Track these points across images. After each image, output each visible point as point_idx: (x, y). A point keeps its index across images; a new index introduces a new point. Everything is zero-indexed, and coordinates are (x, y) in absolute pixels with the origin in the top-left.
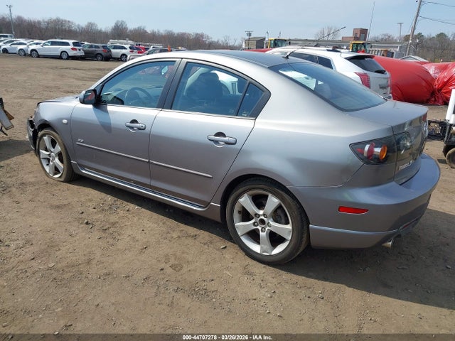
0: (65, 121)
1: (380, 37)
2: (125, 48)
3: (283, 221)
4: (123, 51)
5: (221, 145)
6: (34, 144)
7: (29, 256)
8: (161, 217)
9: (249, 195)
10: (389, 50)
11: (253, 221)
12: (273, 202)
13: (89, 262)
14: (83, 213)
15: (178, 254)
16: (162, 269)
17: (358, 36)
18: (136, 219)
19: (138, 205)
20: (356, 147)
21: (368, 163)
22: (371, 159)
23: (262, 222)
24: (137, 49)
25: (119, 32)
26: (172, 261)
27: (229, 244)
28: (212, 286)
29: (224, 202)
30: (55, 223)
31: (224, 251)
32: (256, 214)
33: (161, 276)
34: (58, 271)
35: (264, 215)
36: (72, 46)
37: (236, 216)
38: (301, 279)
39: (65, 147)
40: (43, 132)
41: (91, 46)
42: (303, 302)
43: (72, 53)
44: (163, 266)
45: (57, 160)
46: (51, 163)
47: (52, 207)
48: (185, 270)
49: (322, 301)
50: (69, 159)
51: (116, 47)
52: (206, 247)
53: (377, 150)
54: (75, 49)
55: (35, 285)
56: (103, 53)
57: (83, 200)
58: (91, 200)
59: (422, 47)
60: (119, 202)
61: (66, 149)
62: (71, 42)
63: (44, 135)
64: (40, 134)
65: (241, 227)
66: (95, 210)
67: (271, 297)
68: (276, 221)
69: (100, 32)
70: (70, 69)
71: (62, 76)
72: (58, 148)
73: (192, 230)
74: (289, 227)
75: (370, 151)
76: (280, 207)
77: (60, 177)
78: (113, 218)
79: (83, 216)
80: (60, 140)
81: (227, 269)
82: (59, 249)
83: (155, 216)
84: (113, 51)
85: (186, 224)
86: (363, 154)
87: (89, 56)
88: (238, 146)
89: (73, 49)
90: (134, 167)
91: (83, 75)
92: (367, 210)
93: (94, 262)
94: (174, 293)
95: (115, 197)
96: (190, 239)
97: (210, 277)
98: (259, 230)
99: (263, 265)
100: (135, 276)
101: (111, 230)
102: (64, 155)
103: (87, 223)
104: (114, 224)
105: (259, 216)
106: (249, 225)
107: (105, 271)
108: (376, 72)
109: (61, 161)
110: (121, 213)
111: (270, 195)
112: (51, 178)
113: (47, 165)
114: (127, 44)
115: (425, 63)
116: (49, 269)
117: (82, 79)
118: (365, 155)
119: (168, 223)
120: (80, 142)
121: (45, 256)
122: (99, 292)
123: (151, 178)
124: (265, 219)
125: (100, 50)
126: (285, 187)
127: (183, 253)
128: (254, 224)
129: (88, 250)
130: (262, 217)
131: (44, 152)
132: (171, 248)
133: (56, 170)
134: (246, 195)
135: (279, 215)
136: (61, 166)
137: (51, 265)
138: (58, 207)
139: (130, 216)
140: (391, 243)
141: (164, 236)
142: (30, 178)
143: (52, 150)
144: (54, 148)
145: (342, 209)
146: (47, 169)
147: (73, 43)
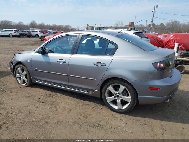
0: (29, 61)
1: (139, 25)
2: (37, 32)
3: (127, 95)
4: (36, 33)
5: (99, 66)
6: (13, 71)
7: (22, 117)
8: (72, 98)
9: (112, 86)
10: (144, 30)
11: (114, 96)
12: (122, 88)
13: (48, 118)
14: (39, 98)
15: (84, 112)
16: (80, 118)
17: (131, 25)
18: (62, 99)
19: (62, 94)
20: (154, 64)
21: (159, 70)
22: (160, 69)
23: (118, 96)
24: (43, 32)
25: (33, 25)
26: (83, 115)
27: (103, 107)
28: (102, 123)
29: (101, 89)
30: (29, 103)
31: (102, 110)
32: (115, 93)
33: (80, 121)
34: (37, 122)
35: (118, 93)
36: (14, 31)
37: (107, 95)
38: (135, 118)
39: (28, 72)
40: (18, 66)
41: (22, 31)
42: (138, 126)
43: (14, 34)
44: (79, 117)
45: (24, 78)
46: (21, 79)
47: (26, 97)
48: (89, 118)
49: (145, 125)
50: (30, 77)
51: (33, 32)
52: (94, 108)
53: (162, 65)
54: (16, 33)
55: (29, 128)
56: (28, 34)
57: (38, 93)
58: (41, 93)
59: (155, 29)
60: (53, 93)
61: (29, 73)
62: (13, 30)
63: (18, 67)
64: (16, 67)
65: (109, 99)
66: (44, 97)
67: (126, 125)
68: (123, 95)
69: (25, 26)
70: (14, 41)
71: (12, 44)
72: (25, 72)
73: (87, 102)
74: (129, 97)
75: (160, 65)
76: (125, 90)
77: (26, 85)
78: (53, 100)
79: (40, 99)
80: (26, 69)
81: (105, 116)
82: (34, 114)
83: (70, 98)
84: (32, 33)
85: (83, 100)
86: (157, 67)
87: (21, 35)
88: (107, 67)
89: (14, 33)
90: (61, 78)
91: (21, 43)
92: (160, 88)
93: (51, 117)
94: (87, 127)
95: (51, 91)
96: (87, 106)
97: (100, 120)
98: (116, 100)
99: (119, 114)
100: (69, 122)
101: (54, 104)
102: (28, 75)
103: (43, 102)
104: (54, 102)
105: (116, 94)
106: (112, 98)
107: (56, 121)
108: (145, 38)
109: (26, 77)
110: (56, 98)
111: (121, 85)
112: (22, 85)
113: (19, 80)
114: (38, 30)
115: (158, 35)
116: (33, 121)
117: (21, 45)
118: (158, 67)
119: (76, 100)
120: (36, 69)
121: (29, 116)
122: (56, 129)
123: (69, 82)
124: (119, 95)
125: (27, 33)
126: (127, 81)
127: (86, 111)
128: (114, 97)
129: (47, 113)
130: (118, 94)
131: (18, 74)
132: (81, 110)
133: (24, 82)
134: (110, 86)
135: (125, 93)
136: (26, 80)
137: (33, 120)
138: (28, 97)
139: (60, 98)
140: (168, 101)
141: (76, 105)
142: (12, 86)
143: (22, 73)
144: (23, 73)
145: (150, 88)
146: (19, 82)
147: (15, 30)
